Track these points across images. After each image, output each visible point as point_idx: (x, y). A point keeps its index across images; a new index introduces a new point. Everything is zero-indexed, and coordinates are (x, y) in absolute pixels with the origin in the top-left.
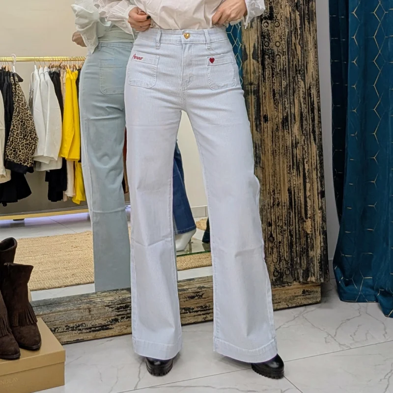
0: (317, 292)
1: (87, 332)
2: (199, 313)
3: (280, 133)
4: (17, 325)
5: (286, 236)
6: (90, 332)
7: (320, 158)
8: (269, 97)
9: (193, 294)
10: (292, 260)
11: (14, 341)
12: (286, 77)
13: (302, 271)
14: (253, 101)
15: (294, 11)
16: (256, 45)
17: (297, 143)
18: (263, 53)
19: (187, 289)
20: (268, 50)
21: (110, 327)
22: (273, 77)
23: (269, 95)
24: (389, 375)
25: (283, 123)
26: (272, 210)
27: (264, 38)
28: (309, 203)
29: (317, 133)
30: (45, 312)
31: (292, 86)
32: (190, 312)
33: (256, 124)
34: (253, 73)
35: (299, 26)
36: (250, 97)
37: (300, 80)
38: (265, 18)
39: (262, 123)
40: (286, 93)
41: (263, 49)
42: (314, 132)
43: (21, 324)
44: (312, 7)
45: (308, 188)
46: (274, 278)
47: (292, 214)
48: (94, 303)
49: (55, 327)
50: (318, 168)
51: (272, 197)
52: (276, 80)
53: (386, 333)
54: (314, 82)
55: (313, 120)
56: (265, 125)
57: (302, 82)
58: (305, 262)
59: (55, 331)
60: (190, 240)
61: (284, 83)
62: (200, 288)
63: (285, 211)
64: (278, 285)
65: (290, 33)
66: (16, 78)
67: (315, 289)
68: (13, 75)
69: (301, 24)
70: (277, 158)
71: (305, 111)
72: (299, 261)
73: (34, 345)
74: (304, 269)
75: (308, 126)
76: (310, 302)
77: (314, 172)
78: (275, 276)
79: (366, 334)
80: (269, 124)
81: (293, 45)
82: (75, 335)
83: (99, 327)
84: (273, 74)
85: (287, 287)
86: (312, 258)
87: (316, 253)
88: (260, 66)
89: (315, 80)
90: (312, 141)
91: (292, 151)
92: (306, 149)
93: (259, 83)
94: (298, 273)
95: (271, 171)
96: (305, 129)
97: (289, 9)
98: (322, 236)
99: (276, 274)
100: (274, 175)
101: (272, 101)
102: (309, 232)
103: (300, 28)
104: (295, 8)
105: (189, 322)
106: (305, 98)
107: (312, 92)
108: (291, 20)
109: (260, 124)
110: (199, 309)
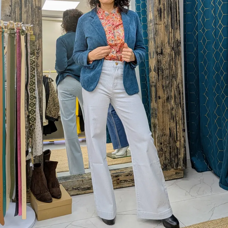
0: (182, 173)
1: (81, 191)
2: (130, 182)
3: (166, 104)
4: (51, 187)
5: (168, 149)
6: (83, 190)
7: (183, 115)
8: (161, 89)
9: (128, 174)
10: (171, 159)
11: (50, 194)
12: (168, 80)
13: (175, 164)
14: (154, 90)
15: (172, 51)
16: (155, 66)
17: (173, 108)
18: (158, 69)
19: (125, 172)
20: (160, 68)
21: (92, 188)
22: (162, 79)
23: (161, 87)
24: (213, 209)
25: (167, 100)
26: (162, 138)
27: (159, 62)
28: (178, 134)
29: (182, 104)
30: (63, 182)
31: (171, 83)
32: (127, 182)
33: (155, 100)
34: (154, 78)
35: (174, 57)
36: (152, 88)
37: (174, 81)
38: (159, 54)
39: (158, 99)
40: (168, 86)
41: (158, 67)
42: (180, 103)
43: (53, 187)
44: (180, 49)
45: (178, 128)
46: (163, 167)
47: (171, 139)
48: (85, 178)
49: (68, 188)
50: (182, 119)
51: (162, 132)
52: (164, 81)
53: (212, 191)
54: (181, 82)
55: (180, 98)
56: (159, 100)
57: (175, 82)
58: (177, 160)
59: (67, 190)
60: (126, 151)
61: (167, 82)
62: (130, 171)
63: (168, 138)
64: (165, 170)
65: (170, 60)
66: (51, 80)
67: (180, 172)
68: (49, 79)
69: (175, 56)
70: (164, 114)
71: (177, 94)
72: (174, 160)
73: (58, 196)
74: (176, 163)
75: (178, 101)
76: (179, 177)
77: (181, 121)
78: (163, 166)
79: (203, 191)
80: (161, 100)
81: (171, 65)
82: (76, 192)
83: (86, 188)
84: (162, 78)
85: (169, 171)
86: (179, 158)
87: (181, 156)
88: (157, 74)
89: (181, 80)
90: (180, 107)
91: (171, 112)
92: (177, 111)
93: (156, 82)
94: (173, 165)
95: (162, 120)
96: (177, 102)
97: (169, 50)
98: (184, 149)
99: (164, 165)
100: (163, 122)
101: (162, 89)
102: (178, 147)
103: (174, 58)
104: (172, 50)
105: (126, 186)
106: (176, 89)
107: (179, 86)
108: (170, 55)
109: (157, 100)
110: (130, 180)
